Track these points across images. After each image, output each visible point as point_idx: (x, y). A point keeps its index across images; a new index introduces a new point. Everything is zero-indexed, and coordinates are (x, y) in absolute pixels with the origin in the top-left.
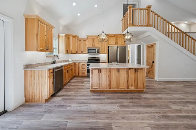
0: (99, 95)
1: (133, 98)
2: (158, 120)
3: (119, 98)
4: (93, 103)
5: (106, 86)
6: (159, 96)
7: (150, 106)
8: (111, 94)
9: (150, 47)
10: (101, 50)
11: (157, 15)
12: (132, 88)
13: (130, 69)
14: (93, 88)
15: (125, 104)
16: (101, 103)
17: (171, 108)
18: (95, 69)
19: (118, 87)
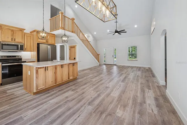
0: (48, 93)
1: (75, 84)
2: (93, 87)
3: (67, 87)
4: (51, 100)
5: (52, 83)
6: (85, 78)
7: (85, 84)
8: (58, 88)
9: (72, 48)
10: (25, 47)
11: (77, 26)
12: (71, 78)
13: (70, 64)
14: (39, 89)
15: (74, 89)
16: (57, 96)
17: (93, 81)
18: (40, 68)
19: (62, 80)
